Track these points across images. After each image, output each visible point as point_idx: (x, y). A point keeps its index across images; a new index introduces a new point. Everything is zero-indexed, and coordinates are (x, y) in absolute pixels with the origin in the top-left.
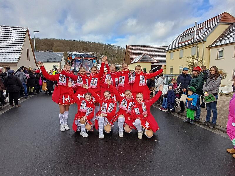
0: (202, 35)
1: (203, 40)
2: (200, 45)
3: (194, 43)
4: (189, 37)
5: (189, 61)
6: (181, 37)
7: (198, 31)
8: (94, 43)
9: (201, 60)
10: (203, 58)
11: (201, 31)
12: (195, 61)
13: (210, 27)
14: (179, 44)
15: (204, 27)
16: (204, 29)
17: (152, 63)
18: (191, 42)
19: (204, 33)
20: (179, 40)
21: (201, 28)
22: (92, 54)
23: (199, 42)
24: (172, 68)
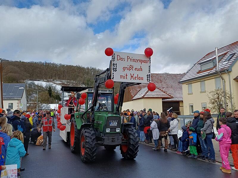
0: (227, 62)
1: (227, 70)
2: (225, 76)
3: (216, 73)
4: (211, 65)
5: (212, 97)
6: (200, 64)
7: (221, 57)
8: (70, 67)
9: (228, 95)
10: (231, 93)
11: (226, 58)
12: (220, 96)
13: (235, 54)
14: (198, 73)
15: (228, 52)
16: (228, 55)
17: (163, 98)
18: (213, 71)
19: (229, 60)
20: (199, 68)
21: (226, 54)
22: (66, 83)
23: (223, 71)
24: (192, 106)
